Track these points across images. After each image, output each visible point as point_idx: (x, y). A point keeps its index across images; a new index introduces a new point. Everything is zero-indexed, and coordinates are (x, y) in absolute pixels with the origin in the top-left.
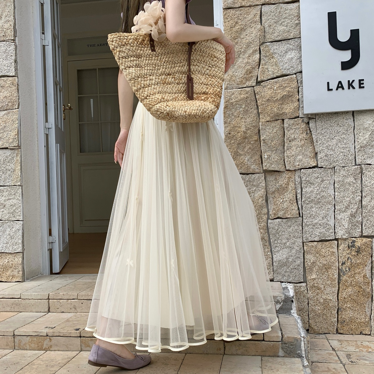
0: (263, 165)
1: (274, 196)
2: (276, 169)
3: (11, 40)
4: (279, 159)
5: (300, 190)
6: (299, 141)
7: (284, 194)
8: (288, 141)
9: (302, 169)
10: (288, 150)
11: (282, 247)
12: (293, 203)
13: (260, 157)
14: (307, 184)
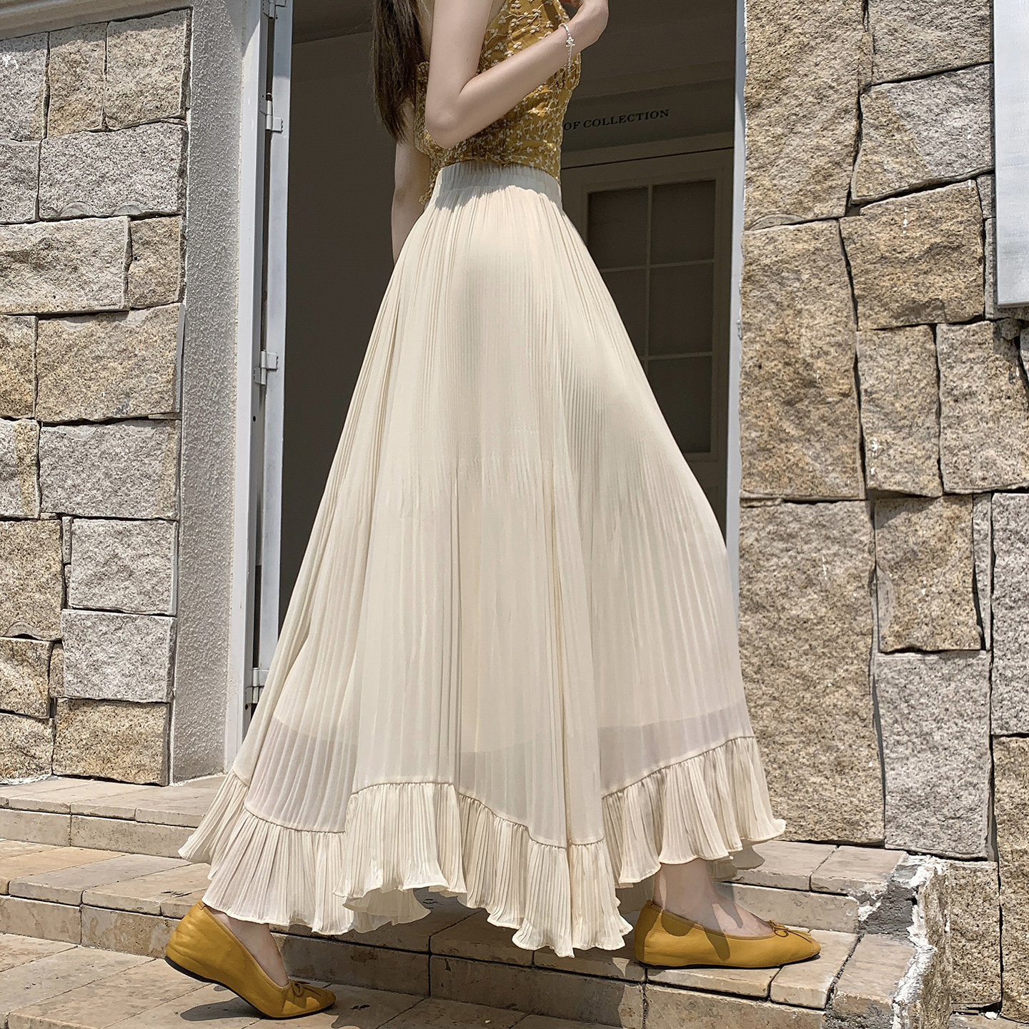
0: (868, 473)
1: (901, 578)
2: (910, 488)
4: (919, 454)
5: (988, 561)
6: (987, 402)
7: (935, 571)
8: (949, 399)
9: (997, 491)
10: (951, 428)
11: (919, 748)
12: (963, 602)
13: (858, 449)
14: (1009, 542)
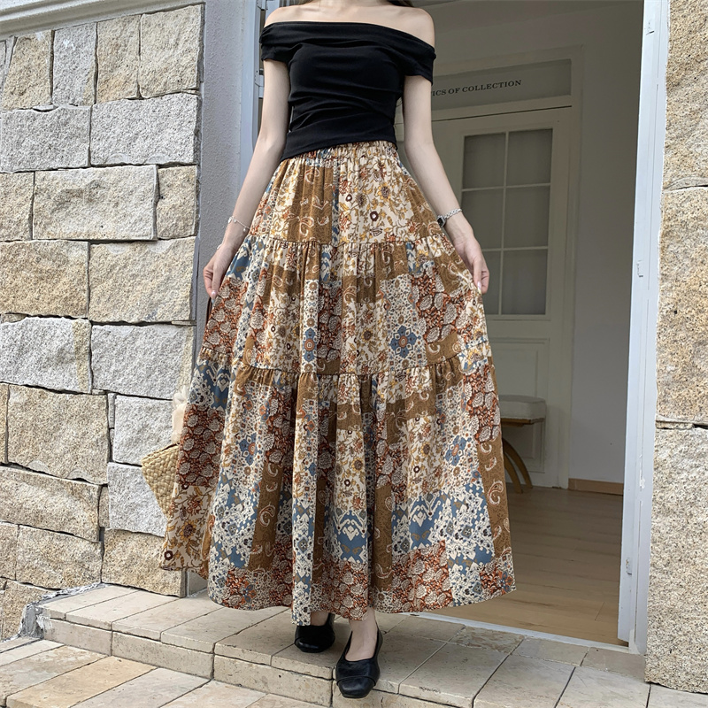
3: (192, 89)
